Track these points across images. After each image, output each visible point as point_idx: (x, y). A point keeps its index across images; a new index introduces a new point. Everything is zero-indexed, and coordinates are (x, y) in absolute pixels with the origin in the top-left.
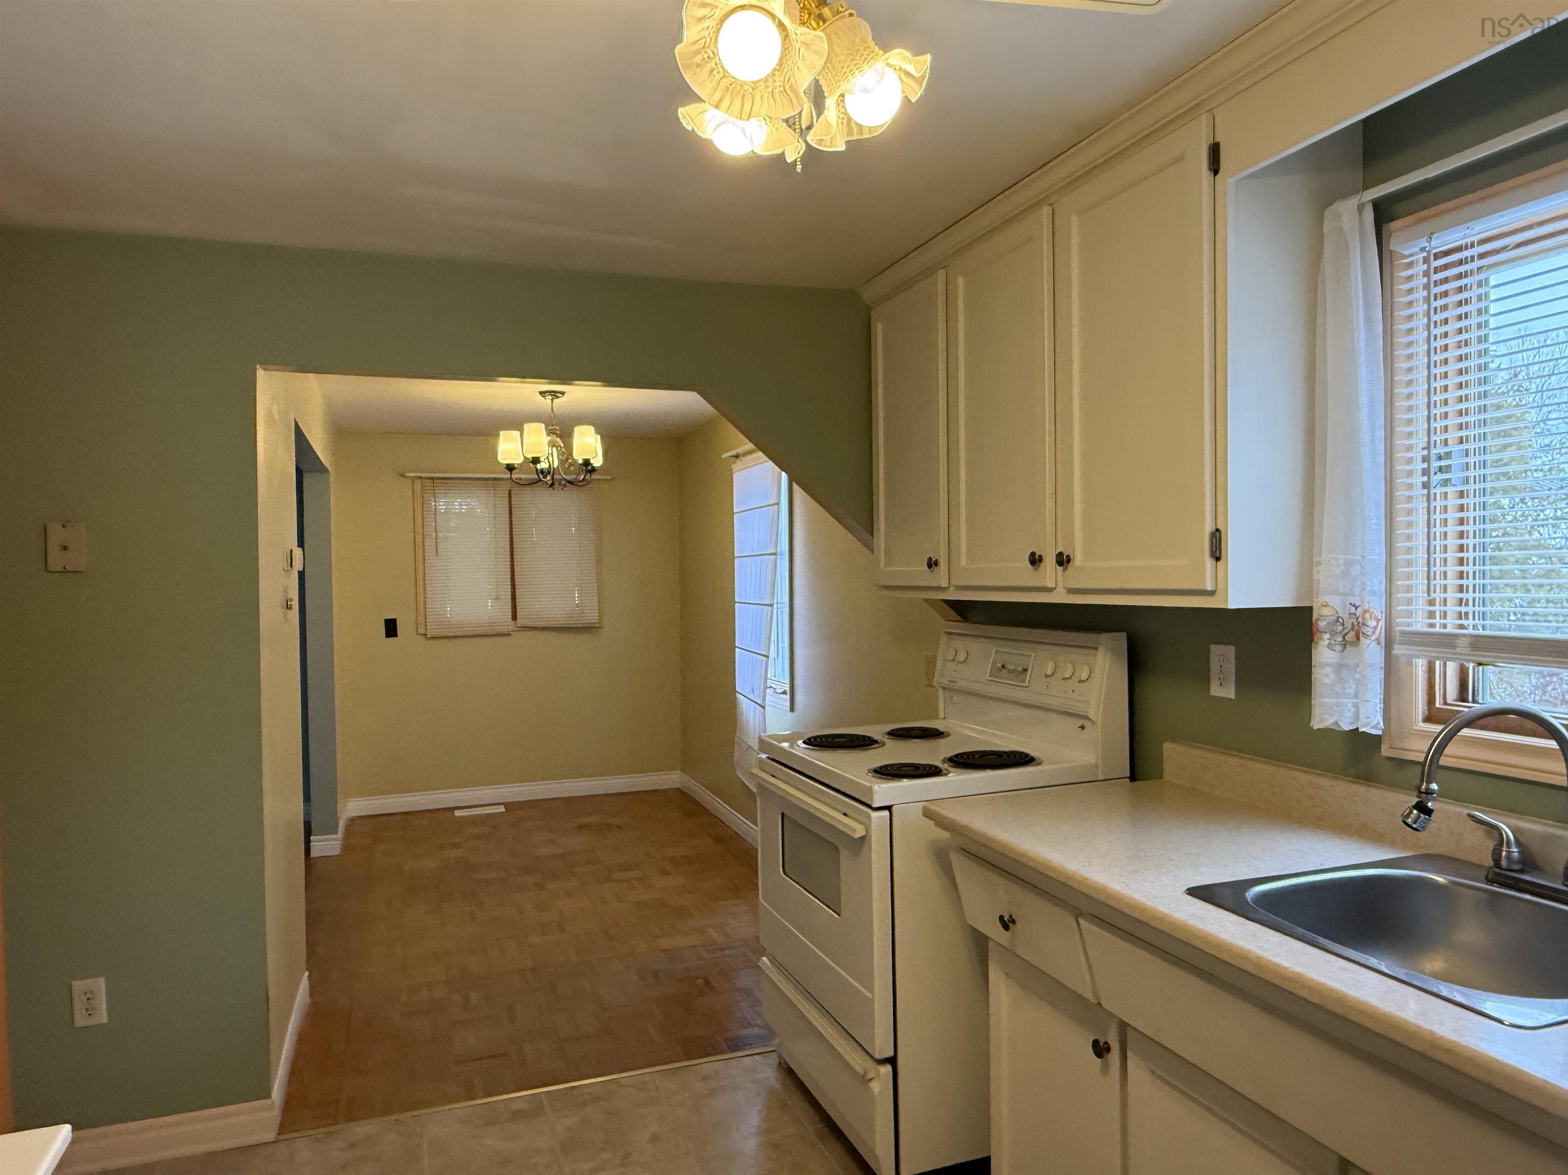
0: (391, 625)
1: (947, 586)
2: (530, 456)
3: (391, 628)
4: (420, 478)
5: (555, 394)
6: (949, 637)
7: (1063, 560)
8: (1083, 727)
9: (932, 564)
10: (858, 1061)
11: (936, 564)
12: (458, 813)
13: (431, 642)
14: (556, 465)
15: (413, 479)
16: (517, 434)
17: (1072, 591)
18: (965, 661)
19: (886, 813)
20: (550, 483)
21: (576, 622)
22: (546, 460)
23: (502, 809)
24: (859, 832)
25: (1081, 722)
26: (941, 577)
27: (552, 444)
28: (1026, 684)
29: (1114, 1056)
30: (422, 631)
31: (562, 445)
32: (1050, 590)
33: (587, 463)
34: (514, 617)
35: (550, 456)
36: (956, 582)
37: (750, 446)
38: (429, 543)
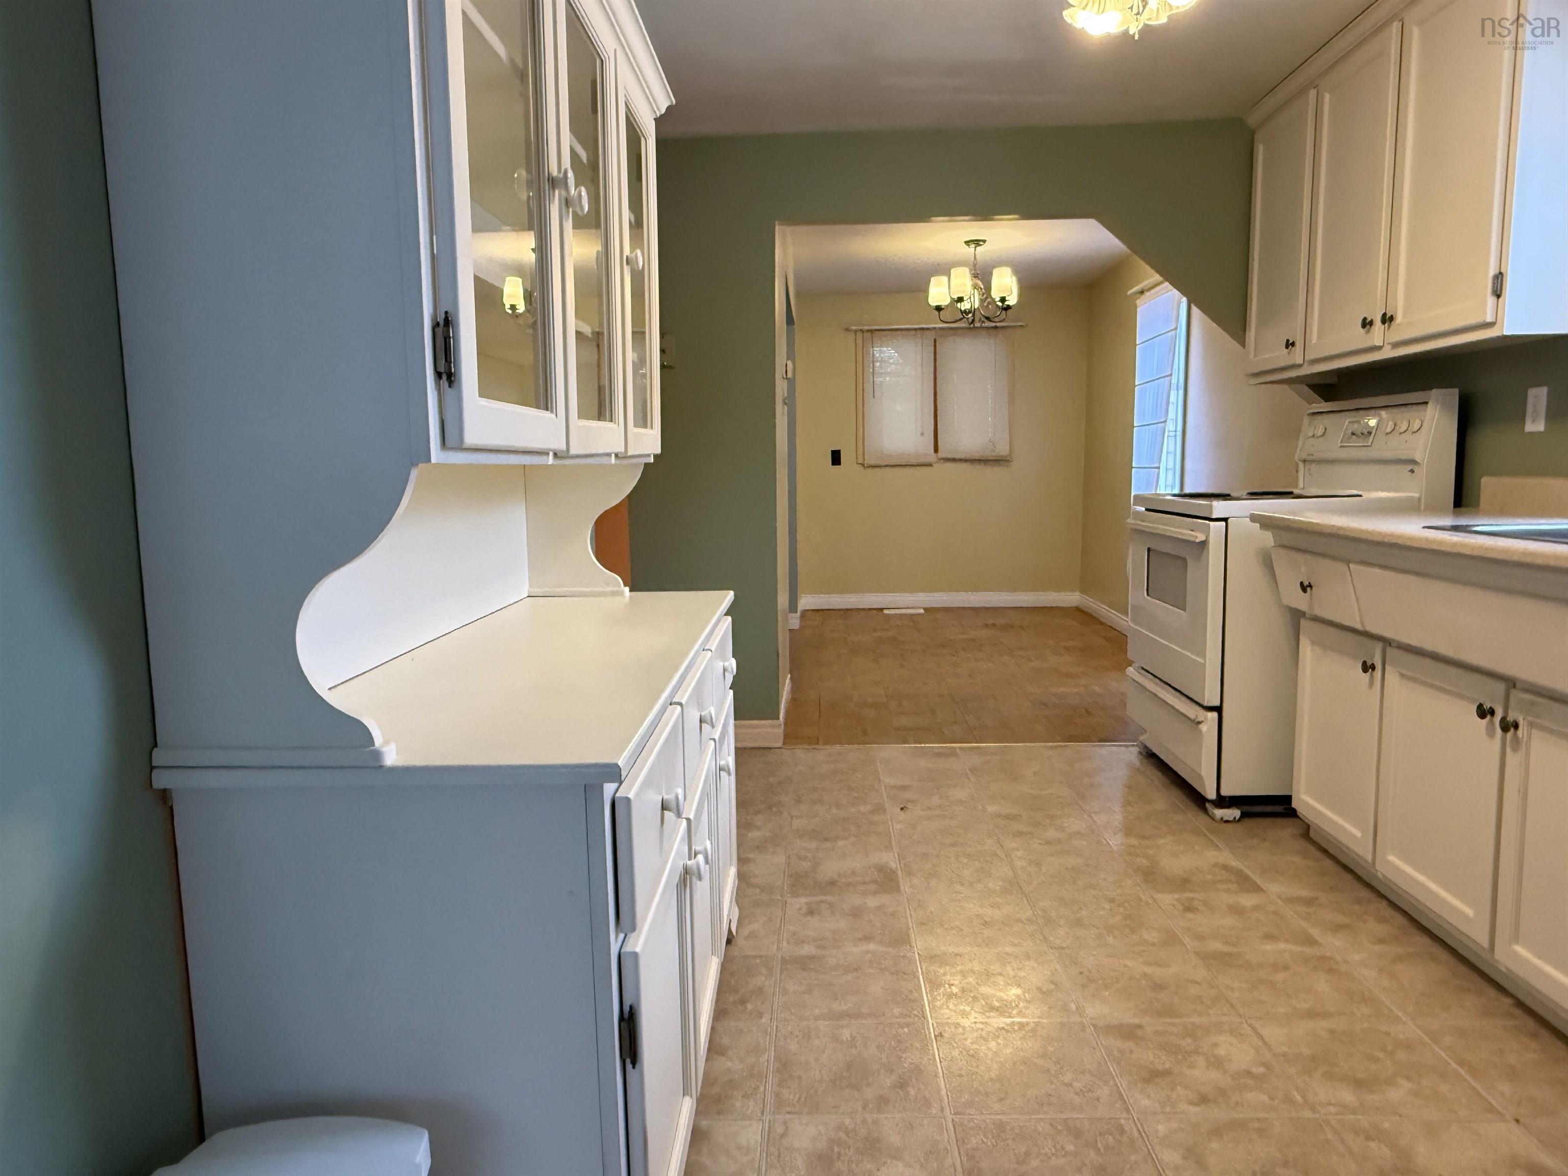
0: (836, 455)
1: (1302, 362)
2: (955, 297)
3: (836, 458)
4: (861, 330)
5: (977, 243)
6: (1313, 418)
7: (1387, 319)
8: (1412, 471)
9: (1290, 344)
10: (1192, 711)
11: (1293, 344)
12: (886, 612)
13: (870, 471)
14: (976, 307)
15: (856, 331)
16: (944, 279)
17: (1396, 345)
18: (1322, 436)
19: (1224, 523)
20: (970, 320)
21: (990, 454)
22: (969, 300)
23: (922, 611)
24: (1201, 537)
25: (1410, 467)
26: (1297, 356)
27: (975, 287)
28: (1370, 444)
29: (1378, 673)
30: (860, 461)
31: (982, 287)
32: (1379, 348)
33: (1003, 300)
34: (936, 450)
35: (972, 297)
36: (1310, 356)
37: (1157, 277)
38: (869, 387)
